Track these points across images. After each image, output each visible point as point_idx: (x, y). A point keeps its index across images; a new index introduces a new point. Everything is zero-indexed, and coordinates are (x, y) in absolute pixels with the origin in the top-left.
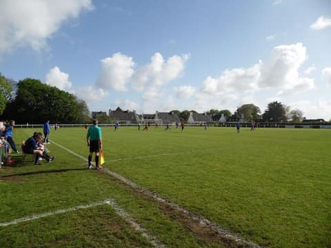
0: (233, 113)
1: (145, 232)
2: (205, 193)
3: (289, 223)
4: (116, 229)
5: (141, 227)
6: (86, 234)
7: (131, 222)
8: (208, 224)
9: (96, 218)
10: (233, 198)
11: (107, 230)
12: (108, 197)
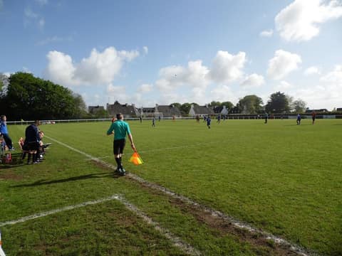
0: (235, 105)
1: (158, 225)
2: (214, 186)
3: (301, 211)
4: (128, 224)
5: (153, 220)
6: (99, 230)
7: (142, 216)
8: (220, 216)
9: (107, 213)
10: (242, 190)
11: (119, 225)
12: (116, 193)
